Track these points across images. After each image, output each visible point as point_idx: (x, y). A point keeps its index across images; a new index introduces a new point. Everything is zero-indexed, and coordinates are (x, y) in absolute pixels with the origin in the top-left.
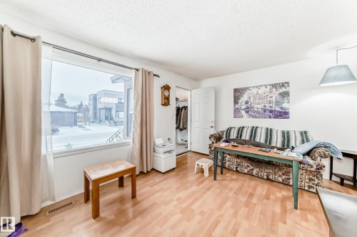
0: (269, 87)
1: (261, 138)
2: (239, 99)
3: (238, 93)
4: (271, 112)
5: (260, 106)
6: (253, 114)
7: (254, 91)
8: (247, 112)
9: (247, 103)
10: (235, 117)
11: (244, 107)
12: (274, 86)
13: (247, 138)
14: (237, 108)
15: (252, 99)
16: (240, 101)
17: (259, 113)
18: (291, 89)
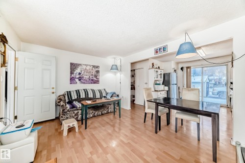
0: (92, 67)
1: (91, 95)
2: (74, 71)
3: (73, 66)
4: (92, 80)
5: (87, 77)
6: (83, 81)
7: (84, 67)
8: (80, 80)
9: (80, 74)
10: (71, 84)
11: (77, 77)
12: (94, 66)
13: (84, 97)
14: (73, 77)
15: (83, 72)
16: (75, 72)
17: (86, 81)
18: (100, 69)
